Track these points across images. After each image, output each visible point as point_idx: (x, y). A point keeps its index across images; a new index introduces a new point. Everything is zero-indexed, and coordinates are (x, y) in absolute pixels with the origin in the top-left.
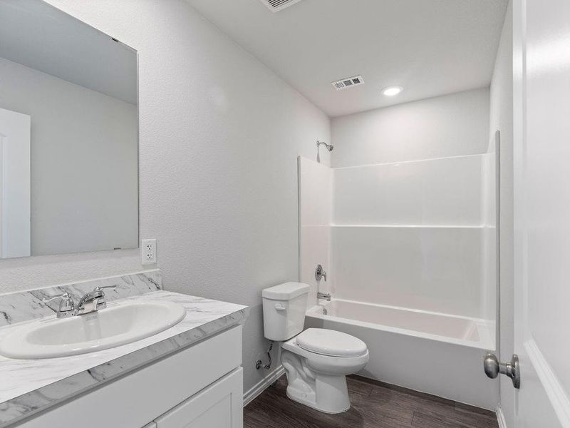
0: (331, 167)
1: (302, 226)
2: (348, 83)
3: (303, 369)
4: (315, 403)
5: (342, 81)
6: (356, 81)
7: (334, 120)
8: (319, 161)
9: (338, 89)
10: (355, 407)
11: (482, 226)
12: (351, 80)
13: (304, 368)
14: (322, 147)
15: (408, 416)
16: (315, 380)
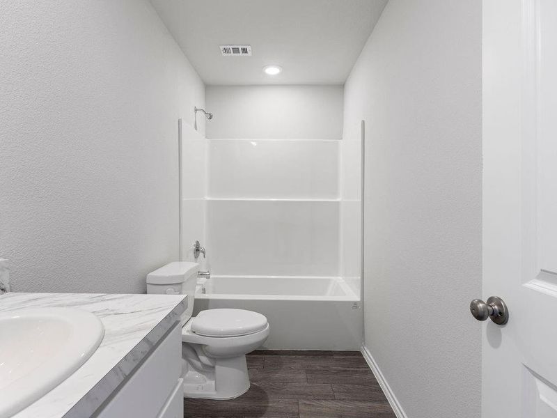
0: (206, 137)
1: (184, 199)
2: (236, 50)
3: (199, 360)
4: (215, 393)
5: (231, 47)
6: (245, 51)
7: (210, 88)
8: (196, 129)
9: (225, 54)
10: (254, 383)
11: (338, 200)
12: (240, 47)
13: (200, 357)
14: (200, 114)
15: (302, 376)
16: (214, 367)
